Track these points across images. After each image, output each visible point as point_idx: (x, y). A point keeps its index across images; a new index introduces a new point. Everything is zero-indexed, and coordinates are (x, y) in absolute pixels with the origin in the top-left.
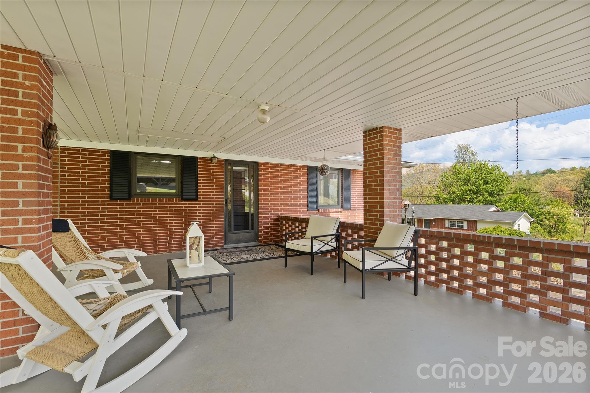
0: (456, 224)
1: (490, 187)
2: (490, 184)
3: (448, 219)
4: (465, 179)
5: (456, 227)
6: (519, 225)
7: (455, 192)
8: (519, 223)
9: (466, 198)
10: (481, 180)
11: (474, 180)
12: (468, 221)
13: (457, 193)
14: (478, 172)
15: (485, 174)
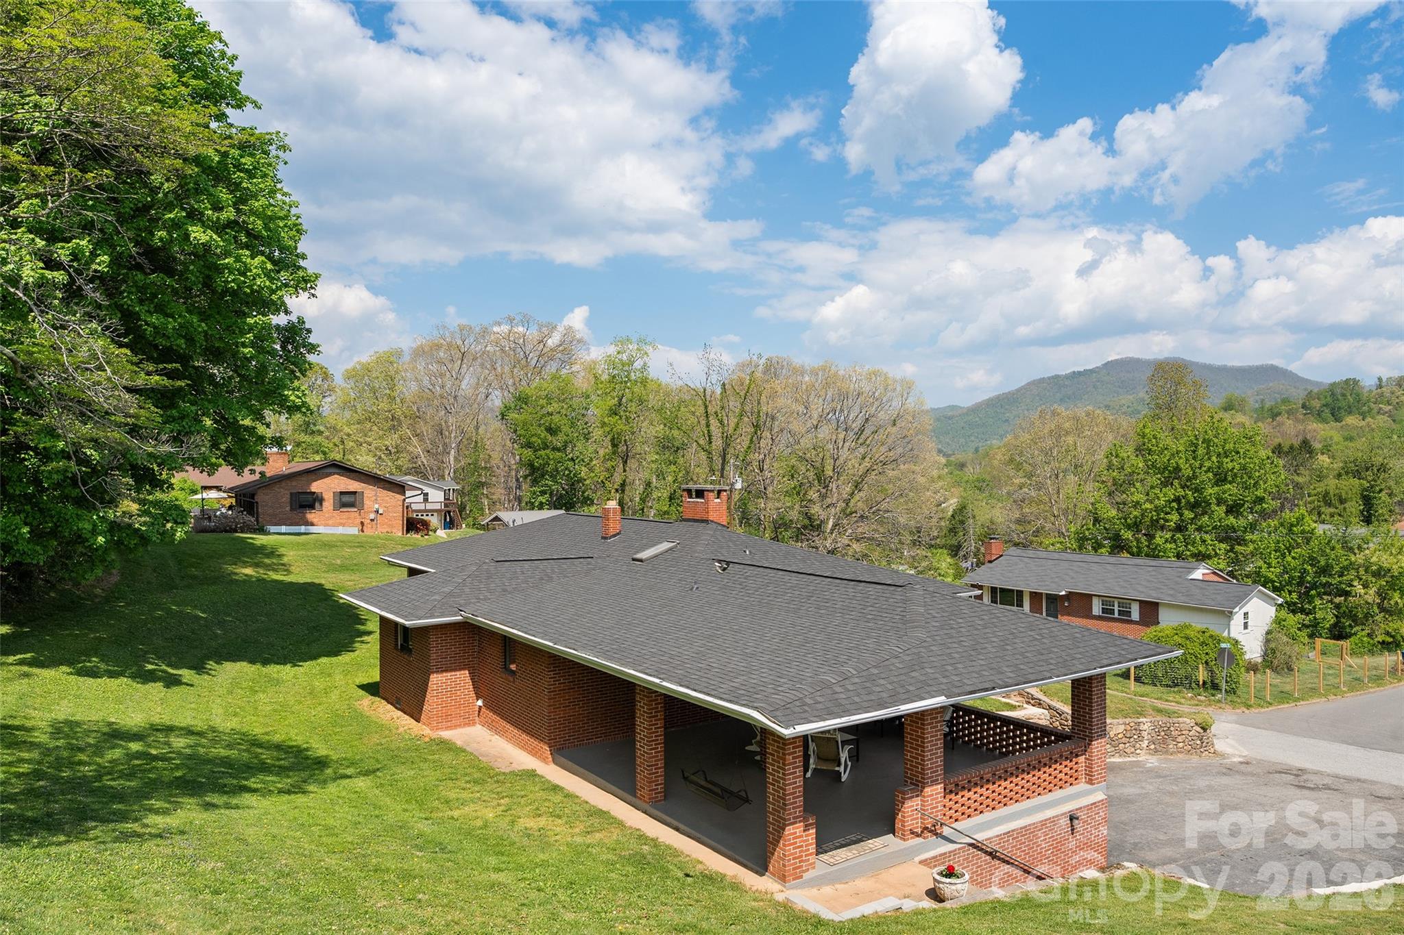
0: (1116, 609)
1: (1232, 491)
2: (1230, 483)
3: (1099, 596)
4: (1166, 468)
5: (1116, 615)
6: (1246, 614)
7: (1137, 504)
8: (1244, 610)
9: (1167, 521)
10: (1206, 472)
11: (1189, 472)
12: (1141, 602)
13: (1143, 507)
14: (1201, 451)
15: (1219, 455)
